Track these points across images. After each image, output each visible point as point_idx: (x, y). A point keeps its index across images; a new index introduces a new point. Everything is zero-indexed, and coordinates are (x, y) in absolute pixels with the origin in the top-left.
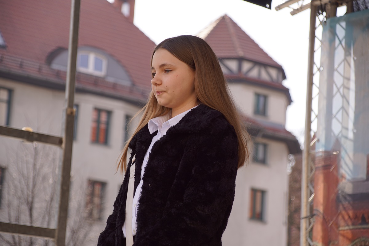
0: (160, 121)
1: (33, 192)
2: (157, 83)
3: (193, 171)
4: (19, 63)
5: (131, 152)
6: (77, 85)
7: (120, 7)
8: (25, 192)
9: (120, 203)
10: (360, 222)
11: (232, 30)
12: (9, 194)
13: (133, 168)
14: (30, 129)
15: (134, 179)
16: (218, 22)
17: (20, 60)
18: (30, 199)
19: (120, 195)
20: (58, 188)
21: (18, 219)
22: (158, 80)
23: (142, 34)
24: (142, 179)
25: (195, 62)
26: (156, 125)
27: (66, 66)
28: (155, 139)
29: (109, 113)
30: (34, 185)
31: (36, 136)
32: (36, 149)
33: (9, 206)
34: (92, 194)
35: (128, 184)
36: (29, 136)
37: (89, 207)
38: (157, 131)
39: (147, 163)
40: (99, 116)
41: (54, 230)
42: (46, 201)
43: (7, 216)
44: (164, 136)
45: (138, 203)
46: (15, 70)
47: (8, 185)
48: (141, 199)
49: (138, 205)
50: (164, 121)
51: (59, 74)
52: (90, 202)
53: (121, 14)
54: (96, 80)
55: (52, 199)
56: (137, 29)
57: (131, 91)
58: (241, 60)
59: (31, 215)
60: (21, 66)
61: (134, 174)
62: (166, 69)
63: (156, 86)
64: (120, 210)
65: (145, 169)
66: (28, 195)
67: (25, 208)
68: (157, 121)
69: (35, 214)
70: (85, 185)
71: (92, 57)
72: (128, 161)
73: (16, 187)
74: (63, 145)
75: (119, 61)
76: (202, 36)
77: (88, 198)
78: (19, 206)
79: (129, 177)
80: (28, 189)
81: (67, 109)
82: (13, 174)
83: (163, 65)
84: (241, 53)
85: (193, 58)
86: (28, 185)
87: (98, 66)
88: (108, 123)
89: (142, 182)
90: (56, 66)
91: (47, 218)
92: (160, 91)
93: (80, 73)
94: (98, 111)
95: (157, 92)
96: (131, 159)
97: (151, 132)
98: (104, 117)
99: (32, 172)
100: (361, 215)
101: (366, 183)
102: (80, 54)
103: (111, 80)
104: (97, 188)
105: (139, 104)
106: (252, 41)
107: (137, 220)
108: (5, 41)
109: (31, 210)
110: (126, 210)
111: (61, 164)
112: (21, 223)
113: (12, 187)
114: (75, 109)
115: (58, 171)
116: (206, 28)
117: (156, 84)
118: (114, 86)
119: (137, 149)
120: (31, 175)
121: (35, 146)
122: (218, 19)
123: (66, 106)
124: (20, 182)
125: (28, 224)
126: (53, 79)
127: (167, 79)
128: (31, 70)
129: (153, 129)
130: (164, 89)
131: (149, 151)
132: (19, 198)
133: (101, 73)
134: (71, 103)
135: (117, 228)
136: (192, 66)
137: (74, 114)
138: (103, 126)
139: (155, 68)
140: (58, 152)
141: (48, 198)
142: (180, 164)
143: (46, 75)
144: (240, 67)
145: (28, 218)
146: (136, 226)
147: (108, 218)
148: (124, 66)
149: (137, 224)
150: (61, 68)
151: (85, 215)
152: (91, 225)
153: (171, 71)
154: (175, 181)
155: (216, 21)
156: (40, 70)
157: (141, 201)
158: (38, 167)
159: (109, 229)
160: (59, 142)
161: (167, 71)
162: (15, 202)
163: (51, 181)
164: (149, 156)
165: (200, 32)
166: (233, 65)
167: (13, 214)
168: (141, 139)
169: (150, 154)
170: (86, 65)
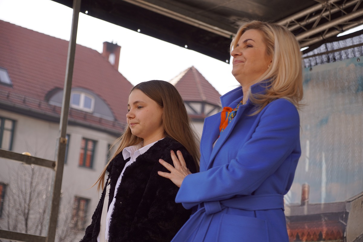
0: (133, 150)
1: (29, 205)
2: (131, 116)
3: (157, 193)
4: (23, 99)
5: (108, 175)
6: (69, 118)
7: (108, 57)
8: (23, 205)
9: (97, 217)
10: (295, 239)
11: (198, 79)
12: (9, 206)
13: (109, 187)
14: (29, 154)
15: (108, 196)
16: (186, 72)
17: (24, 97)
18: (26, 211)
19: (98, 210)
20: (50, 203)
21: (15, 227)
22: (132, 114)
23: (125, 79)
24: (115, 198)
25: (163, 100)
26: (129, 152)
27: (61, 103)
28: (128, 164)
29: (95, 142)
30: (30, 200)
31: (33, 160)
32: (33, 170)
33: (8, 217)
34: (78, 209)
35: (104, 201)
36: (28, 160)
37: (75, 219)
38: (130, 158)
39: (119, 184)
40: (86, 145)
41: (45, 238)
42: (40, 213)
43: (6, 225)
44: (134, 162)
45: (111, 218)
46: (19, 104)
47: (9, 199)
48: (113, 214)
49: (111, 219)
50: (136, 150)
51: (55, 109)
52: (76, 215)
53: (108, 62)
54: (85, 115)
55: (44, 212)
56: (121, 75)
57: (114, 125)
58: (204, 103)
59: (26, 224)
60: (24, 101)
61: (109, 192)
62: (139, 106)
63: (130, 119)
64: (96, 223)
65: (118, 189)
66: (25, 208)
67: (21, 218)
68: (130, 149)
69: (30, 223)
70: (72, 201)
71: (83, 96)
72: (105, 181)
73: (15, 200)
74: (56, 168)
75: (104, 101)
76: (173, 83)
77: (75, 211)
78: (17, 217)
79: (105, 195)
80: (25, 202)
81: (60, 138)
82: (13, 189)
83: (136, 102)
84: (204, 98)
85: (162, 97)
86: (25, 200)
87: (87, 104)
88: (93, 151)
89: (114, 199)
90: (52, 103)
91: (40, 227)
92: (133, 122)
93: (72, 109)
94: (86, 140)
95: (131, 123)
96: (108, 180)
97: (125, 159)
98: (90, 146)
99: (29, 189)
100: (296, 234)
101: (301, 207)
102: (73, 94)
103: (97, 115)
104: (82, 203)
105: (117, 135)
106: (214, 89)
107: (110, 232)
108: (12, 81)
109: (26, 220)
110: (101, 222)
111: (53, 183)
112: (18, 231)
113: (12, 201)
114: (67, 138)
115: (51, 189)
116: (176, 77)
117: (130, 118)
118: (100, 120)
119: (112, 172)
120: (28, 191)
121: (32, 167)
122: (186, 70)
123: (59, 135)
124: (19, 197)
125: (24, 232)
126: (50, 113)
127: (139, 114)
128: (33, 105)
129: (127, 156)
130: (137, 121)
131: (122, 174)
132: (17, 210)
133: (89, 110)
134: (64, 134)
135: (93, 238)
136: (161, 104)
137: (66, 142)
138: (89, 153)
139: (130, 105)
140: (51, 173)
141: (41, 211)
142: (147, 186)
143: (44, 109)
144: (203, 109)
145: (24, 227)
146: (108, 236)
147: (87, 229)
148: (108, 105)
149: (109, 235)
150: (58, 105)
151: (71, 225)
152: (76, 234)
153: (143, 107)
154: (142, 200)
155: (184, 71)
156: (39, 105)
157: (113, 216)
158: (34, 184)
159: (87, 238)
160: (52, 165)
161: (139, 108)
162: (14, 213)
163: (44, 197)
164: (122, 179)
165: (172, 80)
166: (197, 107)
167: (12, 223)
168: (116, 164)
169: (122, 177)
170: (78, 103)
